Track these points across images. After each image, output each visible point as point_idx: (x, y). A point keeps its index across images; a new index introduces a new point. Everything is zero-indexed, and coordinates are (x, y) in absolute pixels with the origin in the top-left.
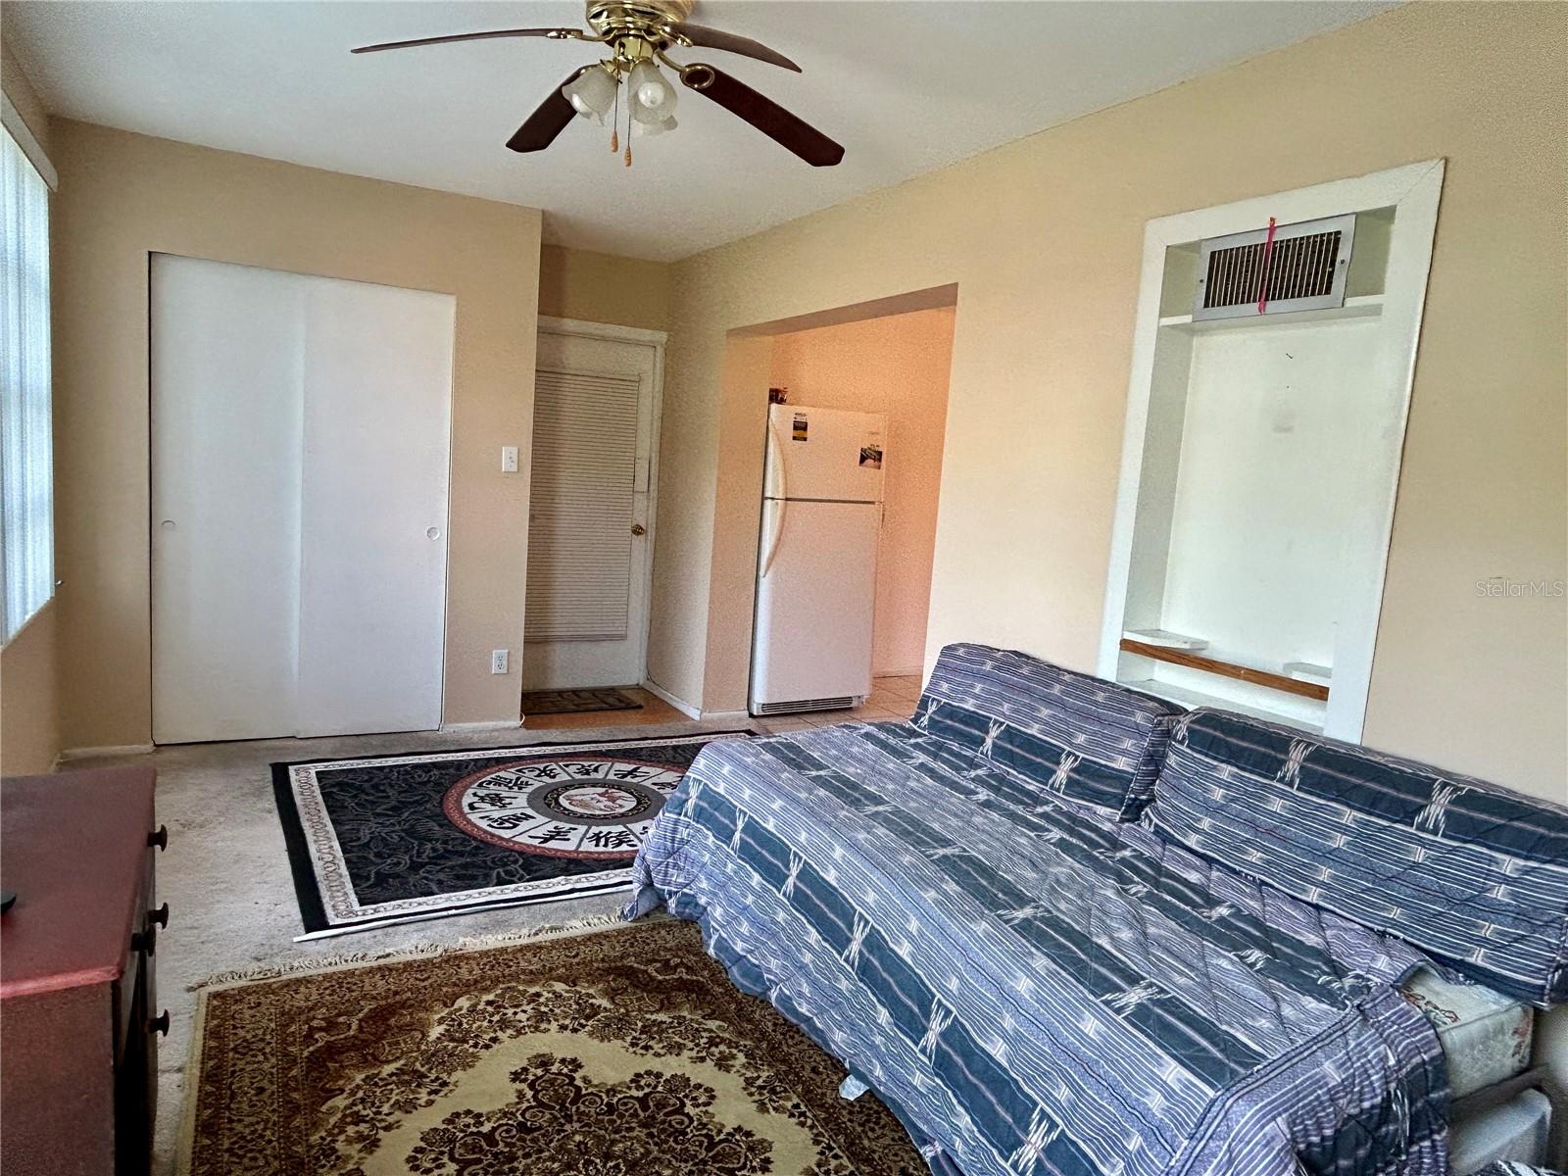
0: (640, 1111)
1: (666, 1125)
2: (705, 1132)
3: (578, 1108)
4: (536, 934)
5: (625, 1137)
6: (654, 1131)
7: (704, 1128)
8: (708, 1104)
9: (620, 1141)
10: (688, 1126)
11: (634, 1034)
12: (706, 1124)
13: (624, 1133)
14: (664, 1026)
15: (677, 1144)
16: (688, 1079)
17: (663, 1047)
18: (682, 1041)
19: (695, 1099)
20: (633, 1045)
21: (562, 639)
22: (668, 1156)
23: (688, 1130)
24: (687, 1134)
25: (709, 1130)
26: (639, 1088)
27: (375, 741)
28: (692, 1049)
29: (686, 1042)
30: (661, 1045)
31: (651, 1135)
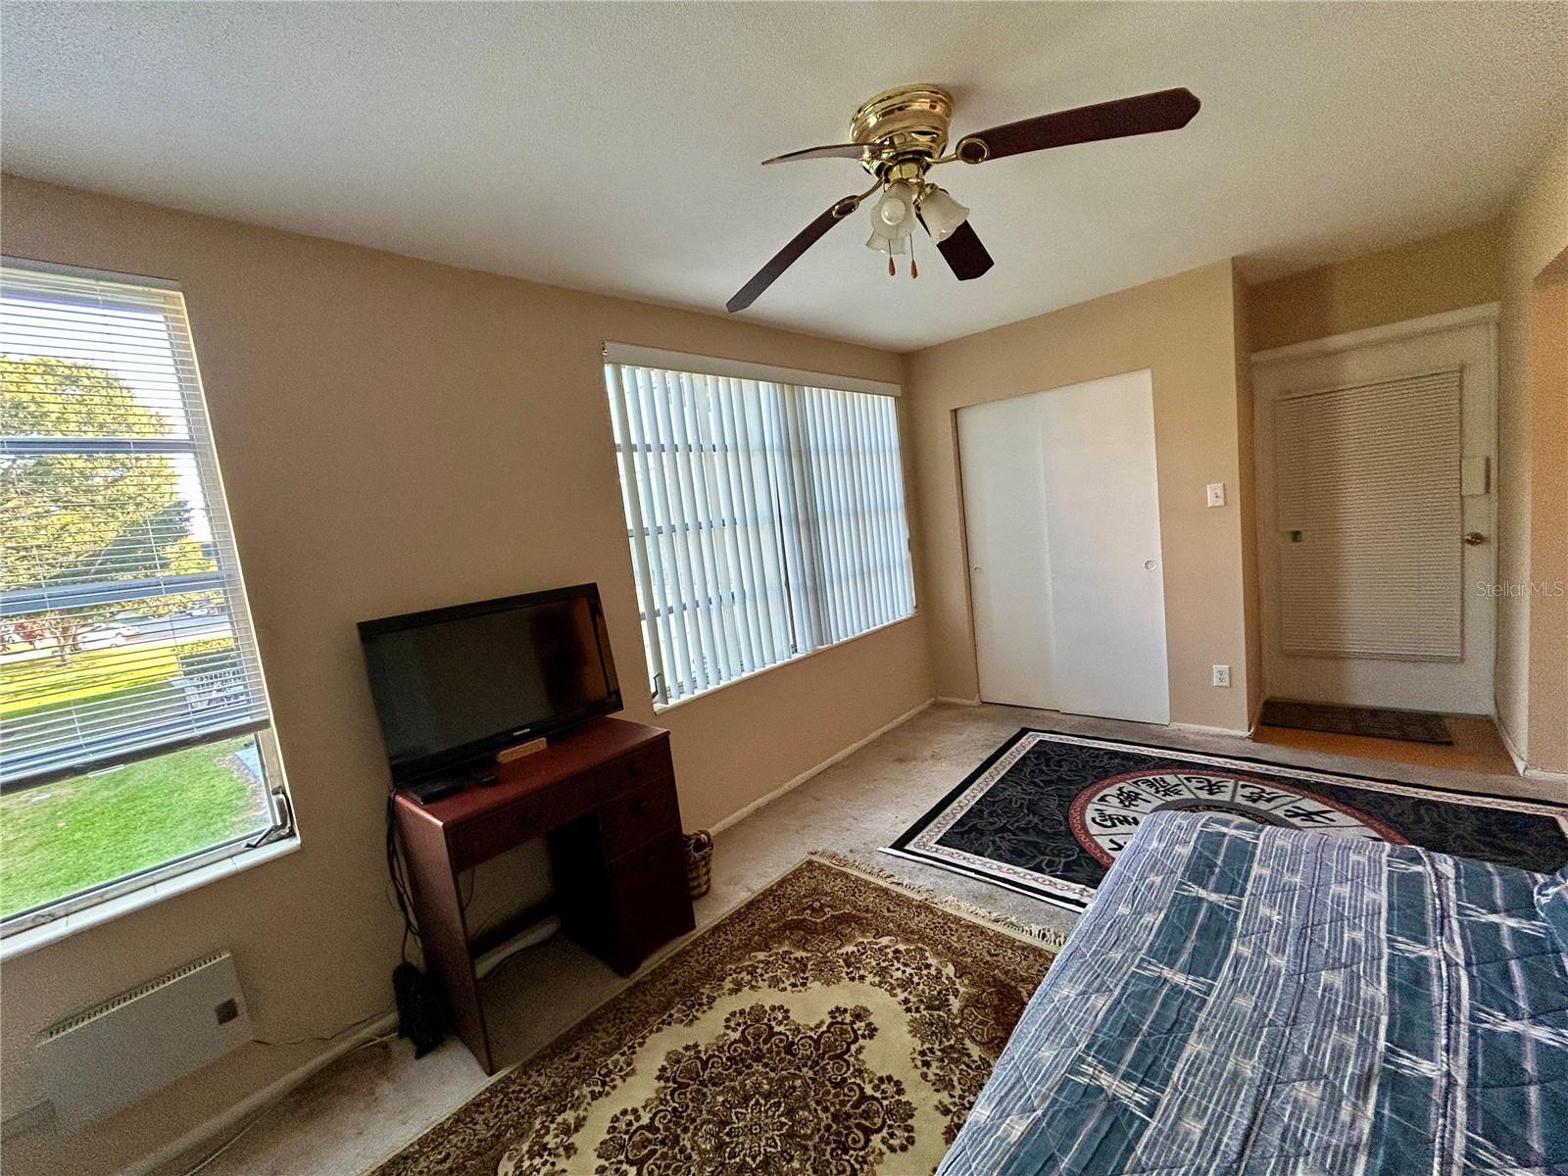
0: (849, 1105)
1: (845, 1132)
2: (857, 1166)
3: (828, 1064)
4: (996, 921)
5: (816, 1110)
6: (834, 1127)
7: (860, 1163)
8: (892, 1149)
9: (810, 1112)
10: (855, 1150)
11: (936, 1046)
12: (866, 1162)
13: (819, 1108)
14: (966, 1059)
15: (831, 1154)
16: (912, 1116)
17: (936, 1075)
18: (956, 1083)
19: (892, 1135)
20: (923, 1053)
21: (1359, 656)
22: (813, 1155)
23: (851, 1152)
24: (846, 1153)
25: (862, 1169)
26: (876, 1088)
27: (1109, 724)
28: (952, 1096)
29: (958, 1086)
30: (938, 1071)
31: (828, 1128)
